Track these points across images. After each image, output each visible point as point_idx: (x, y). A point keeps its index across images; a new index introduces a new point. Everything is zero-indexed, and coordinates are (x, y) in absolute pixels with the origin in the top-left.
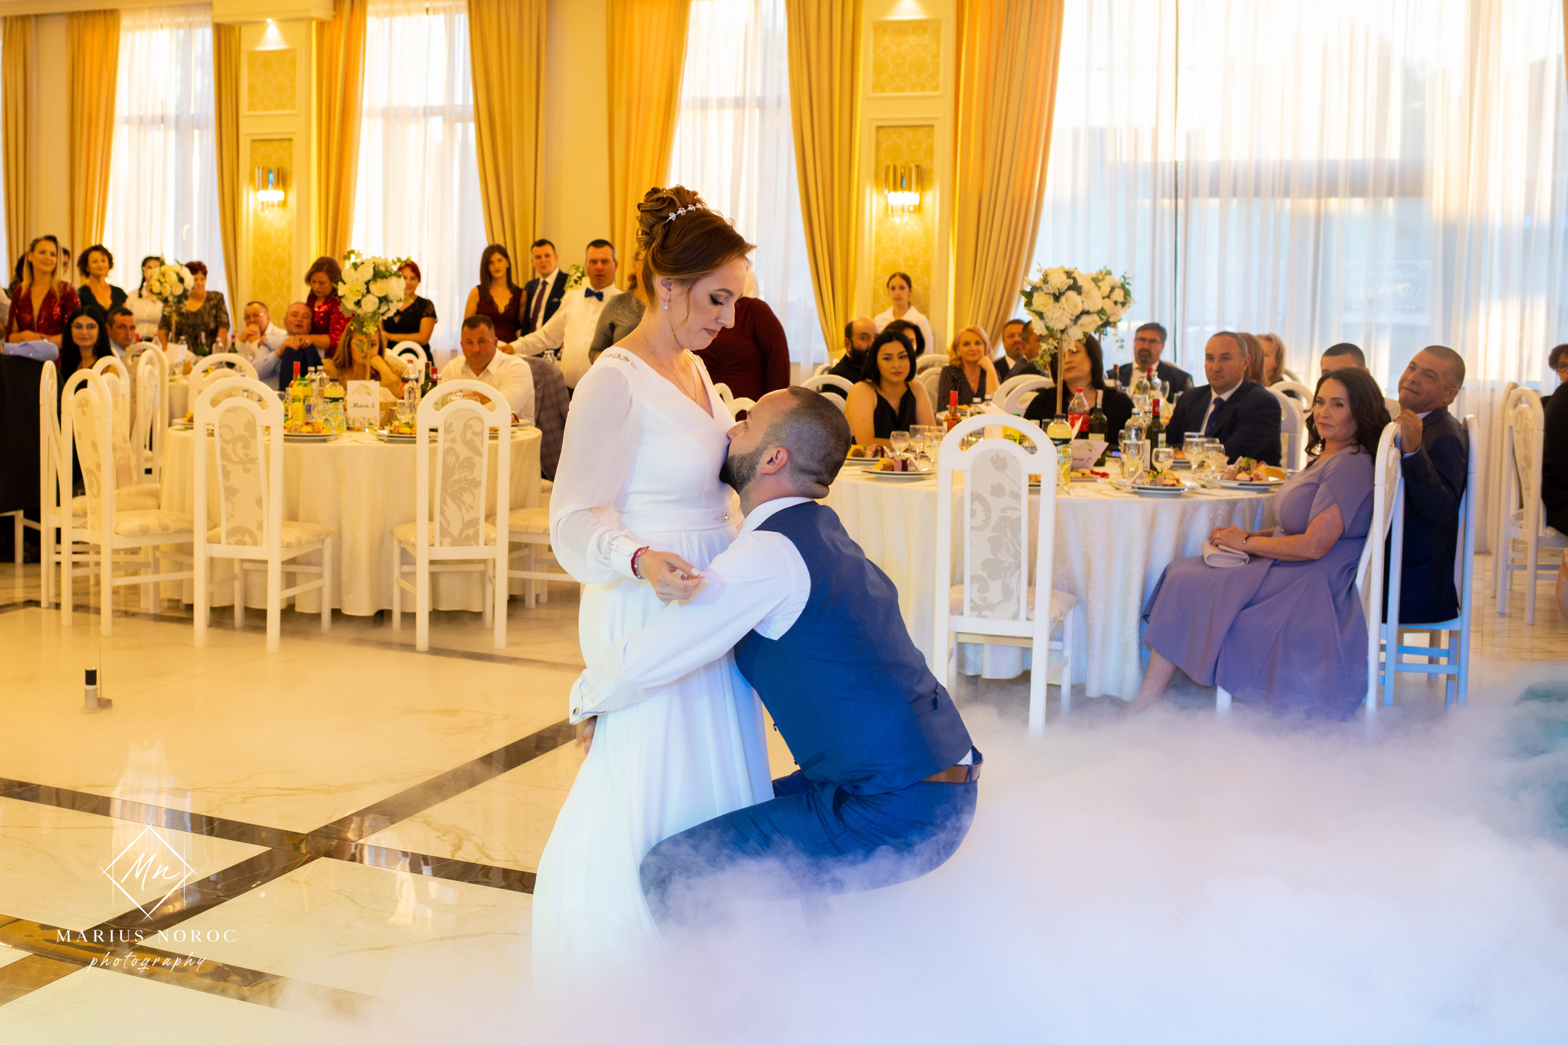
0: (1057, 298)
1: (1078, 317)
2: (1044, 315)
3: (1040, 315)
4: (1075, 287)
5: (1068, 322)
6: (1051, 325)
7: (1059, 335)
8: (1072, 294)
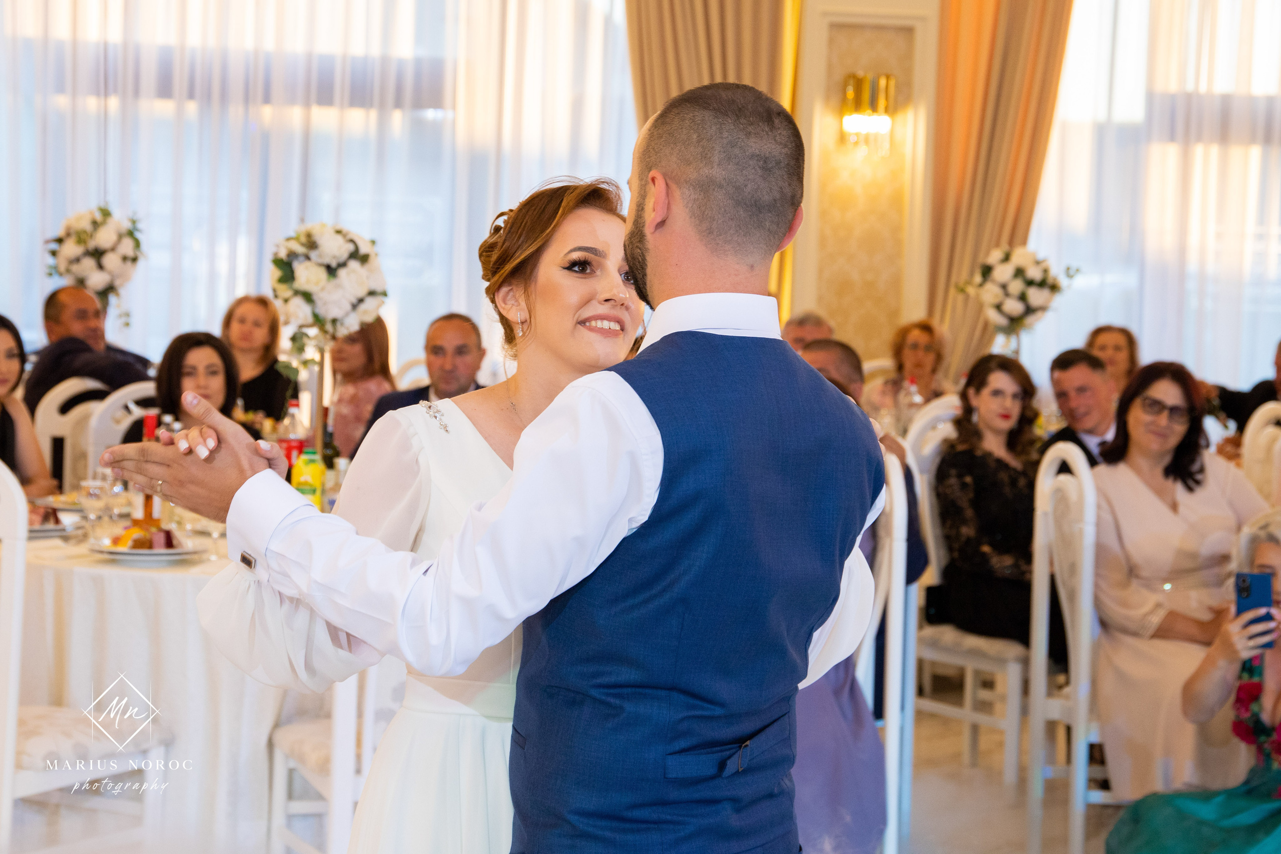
0: (331, 271)
1: (361, 301)
2: (315, 297)
3: (308, 297)
4: (358, 256)
5: (348, 307)
6: (321, 311)
7: (329, 327)
8: (354, 264)
